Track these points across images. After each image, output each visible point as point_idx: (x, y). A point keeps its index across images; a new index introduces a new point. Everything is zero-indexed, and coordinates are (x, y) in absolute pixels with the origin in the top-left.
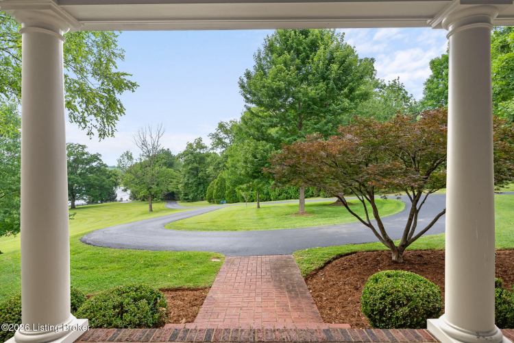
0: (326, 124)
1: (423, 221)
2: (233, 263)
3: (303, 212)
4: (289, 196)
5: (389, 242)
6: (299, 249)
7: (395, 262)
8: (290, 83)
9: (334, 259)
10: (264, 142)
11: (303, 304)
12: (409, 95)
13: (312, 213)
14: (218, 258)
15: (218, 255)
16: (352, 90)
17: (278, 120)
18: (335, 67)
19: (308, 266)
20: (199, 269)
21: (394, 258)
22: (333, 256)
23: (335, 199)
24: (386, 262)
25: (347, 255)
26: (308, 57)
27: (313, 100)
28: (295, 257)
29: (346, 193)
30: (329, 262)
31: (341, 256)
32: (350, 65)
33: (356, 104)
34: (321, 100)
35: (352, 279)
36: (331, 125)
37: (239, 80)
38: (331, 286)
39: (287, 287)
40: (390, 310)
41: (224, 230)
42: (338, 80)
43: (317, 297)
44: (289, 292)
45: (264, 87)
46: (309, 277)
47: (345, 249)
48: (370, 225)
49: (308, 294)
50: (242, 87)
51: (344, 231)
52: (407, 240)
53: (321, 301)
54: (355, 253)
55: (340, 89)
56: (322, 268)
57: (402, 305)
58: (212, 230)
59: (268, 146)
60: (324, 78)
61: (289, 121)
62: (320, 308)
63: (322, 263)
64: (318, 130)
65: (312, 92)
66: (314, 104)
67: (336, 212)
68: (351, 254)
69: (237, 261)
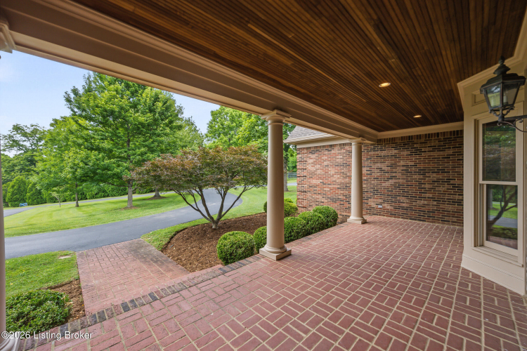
0: (153, 142)
1: (227, 204)
2: (87, 255)
3: (131, 206)
4: (106, 194)
5: (212, 218)
6: (144, 233)
7: (215, 229)
8: (122, 108)
9: (175, 235)
10: (97, 152)
11: (170, 266)
12: (197, 129)
13: (138, 206)
14: (67, 255)
15: (65, 252)
16: (171, 122)
17: (110, 135)
18: (160, 104)
19: (159, 243)
20: (51, 269)
21: (214, 227)
22: (173, 234)
23: (153, 194)
24: (209, 230)
25: (181, 231)
26: (136, 91)
27: (141, 124)
28: (145, 239)
29: (162, 189)
30: (172, 238)
31: (178, 232)
32: (170, 105)
33: (174, 132)
34: (148, 125)
35: (194, 244)
36: (156, 144)
37: (65, 94)
38: (184, 251)
39: (152, 260)
40: (236, 252)
41: (53, 230)
42: (161, 114)
43: (179, 261)
44: (156, 262)
45: (97, 106)
46: (164, 249)
47: (179, 228)
48: (198, 210)
49: (170, 259)
50: (68, 100)
51: (172, 216)
52: (220, 216)
53: (182, 262)
54: (186, 228)
55: (162, 120)
56: (169, 242)
57: (241, 248)
58: (36, 233)
59: (100, 156)
60: (151, 111)
61: (120, 137)
62: (183, 265)
63: (168, 239)
64: (146, 146)
65: (142, 119)
66: (143, 128)
67: (159, 204)
68: (184, 229)
69: (91, 253)
